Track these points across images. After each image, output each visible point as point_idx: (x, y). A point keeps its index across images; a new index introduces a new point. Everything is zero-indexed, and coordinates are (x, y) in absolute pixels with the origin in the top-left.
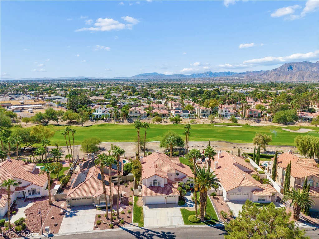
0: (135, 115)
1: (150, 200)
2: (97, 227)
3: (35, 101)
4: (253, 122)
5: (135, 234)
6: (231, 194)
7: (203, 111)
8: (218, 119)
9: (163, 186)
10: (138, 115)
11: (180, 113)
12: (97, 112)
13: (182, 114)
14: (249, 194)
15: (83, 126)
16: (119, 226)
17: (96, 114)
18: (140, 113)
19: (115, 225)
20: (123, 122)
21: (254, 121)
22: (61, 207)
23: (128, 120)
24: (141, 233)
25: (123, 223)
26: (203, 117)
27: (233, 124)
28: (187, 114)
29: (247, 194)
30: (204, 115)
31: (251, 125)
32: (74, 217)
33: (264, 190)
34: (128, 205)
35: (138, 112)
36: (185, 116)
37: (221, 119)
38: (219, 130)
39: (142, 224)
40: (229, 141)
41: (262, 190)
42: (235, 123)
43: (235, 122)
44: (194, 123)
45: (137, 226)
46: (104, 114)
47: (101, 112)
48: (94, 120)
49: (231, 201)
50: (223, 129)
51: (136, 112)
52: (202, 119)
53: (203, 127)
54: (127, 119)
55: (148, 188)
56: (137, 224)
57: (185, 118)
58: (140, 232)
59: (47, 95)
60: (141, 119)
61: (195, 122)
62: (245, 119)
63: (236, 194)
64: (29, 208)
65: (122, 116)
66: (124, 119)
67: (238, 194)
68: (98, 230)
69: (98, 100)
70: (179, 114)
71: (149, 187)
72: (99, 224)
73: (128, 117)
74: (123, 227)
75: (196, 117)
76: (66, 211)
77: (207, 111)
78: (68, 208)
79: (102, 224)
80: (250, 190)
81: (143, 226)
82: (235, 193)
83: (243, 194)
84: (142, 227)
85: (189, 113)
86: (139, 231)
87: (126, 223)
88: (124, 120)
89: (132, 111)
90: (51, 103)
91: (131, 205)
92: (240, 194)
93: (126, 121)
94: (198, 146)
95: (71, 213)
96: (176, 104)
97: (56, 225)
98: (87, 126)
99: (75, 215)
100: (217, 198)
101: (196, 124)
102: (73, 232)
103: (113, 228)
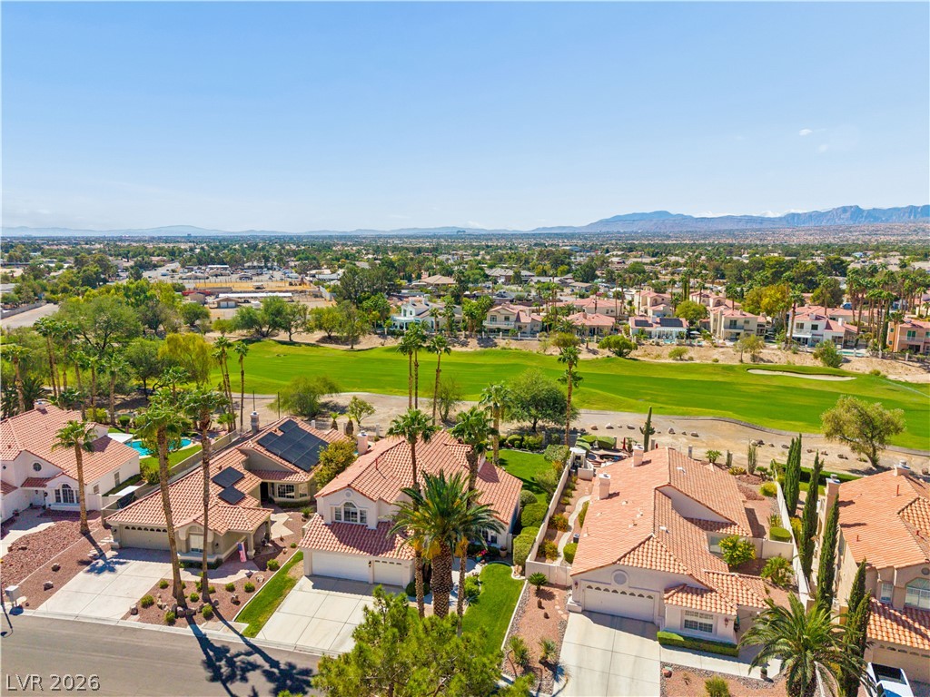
0: (503, 326)
1: (324, 564)
2: (136, 614)
3: (291, 284)
4: (913, 369)
5: (211, 653)
6: (590, 587)
7: (733, 324)
8: (779, 352)
9: (372, 523)
10: (511, 326)
11: (651, 326)
12: (405, 315)
13: (656, 329)
14: (657, 596)
15: (352, 348)
16: (191, 622)
17: (401, 319)
18: (518, 319)
19: (182, 617)
20: (465, 344)
21: (918, 365)
22: (99, 544)
23: (479, 340)
24: (233, 651)
25: (208, 617)
26: (729, 343)
27: (819, 369)
28: (675, 330)
29: (650, 597)
30: (735, 338)
31: (891, 377)
32: (106, 575)
33: (712, 590)
34: (263, 568)
35: (513, 318)
36: (667, 336)
37: (789, 352)
38: (751, 385)
39: (257, 628)
40: (754, 420)
41: (702, 590)
42: (831, 368)
43: (830, 364)
44: (681, 360)
45: (237, 633)
46: (419, 318)
47: (414, 314)
48: (388, 334)
49: (588, 612)
50: (769, 383)
51: (507, 319)
52: (721, 350)
53: (705, 373)
54: (479, 336)
55: (326, 525)
56: (243, 627)
57: (661, 343)
58: (228, 651)
59: (328, 271)
60: (519, 338)
61: (686, 357)
62: (883, 357)
63: (606, 590)
64: (33, 535)
65: (465, 329)
66: (471, 336)
67: (615, 591)
68: (133, 622)
69: (444, 284)
70: (648, 329)
71: (330, 523)
72: (147, 603)
73: (480, 332)
74: (200, 627)
75: (704, 343)
76: (102, 556)
77: (747, 322)
78: (113, 549)
79: (155, 606)
80: (659, 586)
81: (253, 635)
82: (603, 587)
83: (632, 594)
84: (248, 639)
85: (681, 325)
86: (230, 646)
87: (215, 617)
88: (469, 340)
89: (495, 314)
90: (322, 289)
91: (274, 568)
92: (623, 593)
93: (473, 343)
94: (629, 428)
95: (109, 563)
96: (659, 300)
97: (48, 587)
98: (359, 350)
99: (112, 570)
100: (551, 593)
101: (689, 362)
102: (70, 613)
103: (171, 622)
